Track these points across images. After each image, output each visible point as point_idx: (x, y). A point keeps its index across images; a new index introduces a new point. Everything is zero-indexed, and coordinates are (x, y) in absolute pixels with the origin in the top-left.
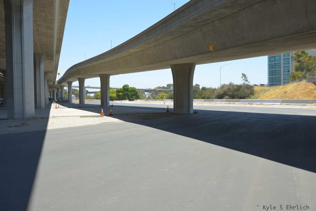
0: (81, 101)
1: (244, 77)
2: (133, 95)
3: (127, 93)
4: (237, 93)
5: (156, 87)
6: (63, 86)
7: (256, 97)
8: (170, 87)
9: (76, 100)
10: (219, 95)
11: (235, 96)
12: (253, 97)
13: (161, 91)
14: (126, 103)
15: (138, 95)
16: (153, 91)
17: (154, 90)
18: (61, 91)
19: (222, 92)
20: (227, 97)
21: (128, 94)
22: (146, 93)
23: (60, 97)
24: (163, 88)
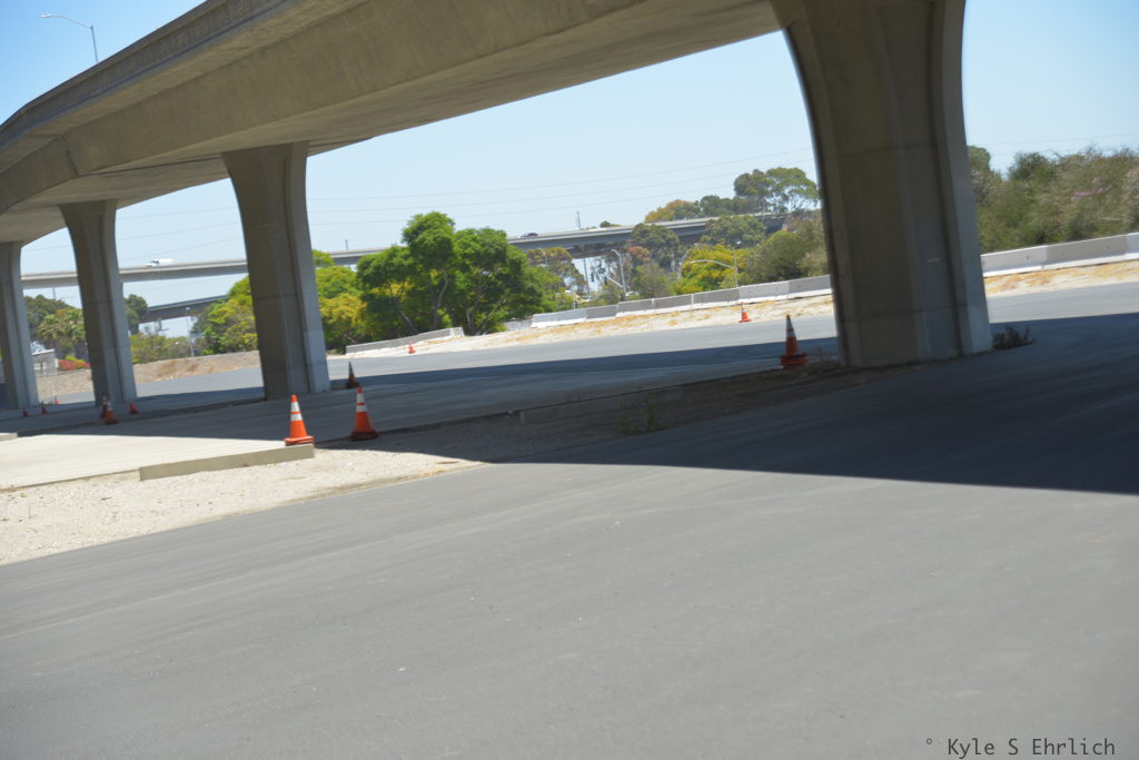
0: (109, 377)
3: (445, 272)
5: (655, 209)
8: (764, 194)
13: (696, 238)
14: (448, 348)
15: (529, 284)
16: (635, 243)
17: (640, 232)
22: (583, 265)
24: (708, 213)
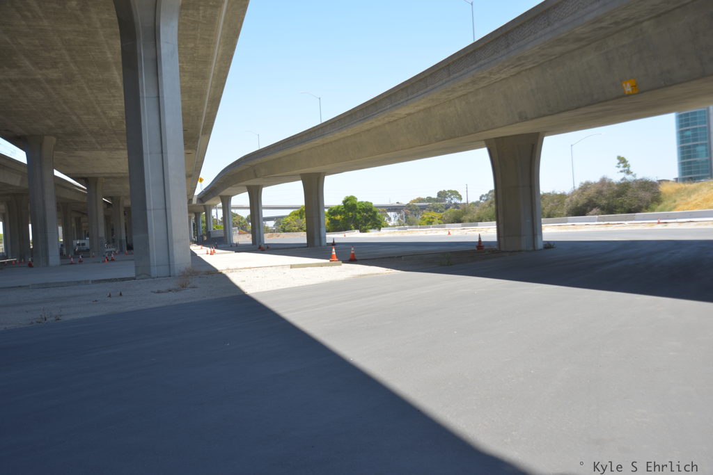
1: (622, 165)
2: (367, 220)
3: (354, 214)
4: (620, 200)
5: (413, 199)
6: (210, 206)
7: (668, 208)
8: (445, 197)
9: (241, 236)
10: (577, 208)
11: (615, 207)
12: (660, 207)
13: (425, 209)
14: (354, 236)
15: (378, 219)
16: (406, 209)
17: (408, 206)
18: (206, 219)
19: (583, 201)
20: (595, 210)
21: (355, 218)
22: (391, 214)
23: (202, 231)
24: (428, 202)
